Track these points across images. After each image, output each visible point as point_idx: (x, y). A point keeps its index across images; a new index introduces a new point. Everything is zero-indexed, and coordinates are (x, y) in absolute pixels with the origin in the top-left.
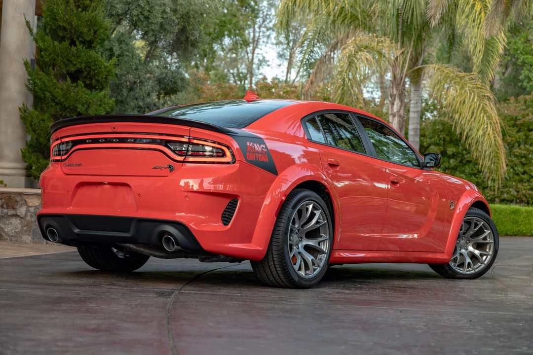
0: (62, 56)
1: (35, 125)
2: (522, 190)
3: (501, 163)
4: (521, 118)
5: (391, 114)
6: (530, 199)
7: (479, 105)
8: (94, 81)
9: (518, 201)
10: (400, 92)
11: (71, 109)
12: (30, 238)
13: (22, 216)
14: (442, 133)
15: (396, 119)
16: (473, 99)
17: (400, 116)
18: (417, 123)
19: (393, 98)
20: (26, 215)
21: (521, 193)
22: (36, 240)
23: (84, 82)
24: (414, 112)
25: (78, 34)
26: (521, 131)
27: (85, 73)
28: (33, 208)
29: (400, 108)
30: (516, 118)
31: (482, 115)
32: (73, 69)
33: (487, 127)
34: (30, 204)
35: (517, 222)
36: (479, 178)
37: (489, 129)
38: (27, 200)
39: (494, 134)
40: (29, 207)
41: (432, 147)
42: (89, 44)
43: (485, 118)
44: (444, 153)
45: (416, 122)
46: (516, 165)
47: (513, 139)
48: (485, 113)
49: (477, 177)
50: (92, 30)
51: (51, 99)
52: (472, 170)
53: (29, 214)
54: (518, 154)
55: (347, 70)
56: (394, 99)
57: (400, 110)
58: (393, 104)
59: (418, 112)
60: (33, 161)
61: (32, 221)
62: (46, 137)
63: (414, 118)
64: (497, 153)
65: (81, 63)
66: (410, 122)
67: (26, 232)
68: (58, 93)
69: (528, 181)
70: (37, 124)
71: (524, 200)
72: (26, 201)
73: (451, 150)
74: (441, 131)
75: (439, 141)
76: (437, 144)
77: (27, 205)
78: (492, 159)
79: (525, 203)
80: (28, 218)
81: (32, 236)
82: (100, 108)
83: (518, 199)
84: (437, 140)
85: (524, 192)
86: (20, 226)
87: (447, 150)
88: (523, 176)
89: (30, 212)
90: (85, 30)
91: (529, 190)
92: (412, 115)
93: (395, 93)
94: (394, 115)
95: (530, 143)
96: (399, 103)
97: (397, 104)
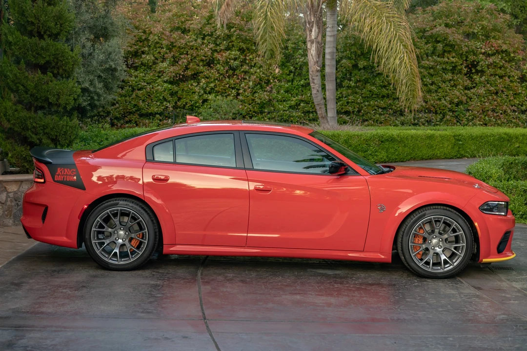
0: (31, 51)
1: (9, 115)
2: (430, 101)
3: (417, 90)
4: (429, 29)
5: (310, 41)
6: (438, 109)
7: (396, 34)
8: (61, 71)
9: (427, 111)
10: (318, 19)
11: (42, 100)
12: (11, 221)
13: (2, 202)
14: (353, 47)
15: (314, 45)
16: (390, 29)
17: (318, 42)
18: (334, 47)
19: (311, 24)
20: (6, 201)
21: (429, 103)
22: (17, 222)
23: (52, 72)
24: (331, 36)
25: (46, 29)
26: (430, 43)
27: (53, 64)
28: (12, 193)
29: (318, 34)
30: (424, 29)
31: (399, 44)
32: (42, 62)
33: (404, 56)
34: (10, 190)
35: (432, 147)
36: (389, 90)
37: (406, 58)
38: (7, 187)
39: (410, 62)
40: (8, 193)
41: (344, 61)
42: (55, 36)
43: (402, 47)
44: (355, 66)
45: (332, 46)
46: (424, 76)
47: (422, 51)
48: (401, 42)
49: (388, 89)
50: (58, 23)
51: (24, 91)
52: (382, 82)
53: (9, 199)
54: (426, 65)
55: (269, 4)
56: (312, 26)
57: (317, 37)
58: (311, 31)
59: (334, 35)
60: (9, 149)
61: (12, 205)
62: (20, 127)
63: (331, 42)
64: (413, 81)
65: (49, 56)
66: (327, 46)
67: (7, 216)
68: (31, 85)
69: (436, 91)
70: (11, 115)
71: (432, 110)
72: (5, 188)
73: (362, 64)
74: (352, 45)
75: (351, 55)
76: (350, 58)
77: (7, 191)
78: (409, 87)
79: (433, 113)
80: (9, 203)
81: (13, 219)
82: (70, 98)
83: (427, 109)
84: (348, 54)
85: (432, 102)
86: (2, 210)
87: (358, 64)
88: (431, 87)
89: (9, 197)
90: (52, 25)
91: (436, 100)
92: (328, 39)
93: (313, 20)
94: (312, 42)
95: (437, 54)
96: (317, 30)
97: (315, 31)
